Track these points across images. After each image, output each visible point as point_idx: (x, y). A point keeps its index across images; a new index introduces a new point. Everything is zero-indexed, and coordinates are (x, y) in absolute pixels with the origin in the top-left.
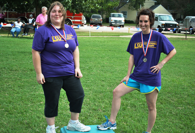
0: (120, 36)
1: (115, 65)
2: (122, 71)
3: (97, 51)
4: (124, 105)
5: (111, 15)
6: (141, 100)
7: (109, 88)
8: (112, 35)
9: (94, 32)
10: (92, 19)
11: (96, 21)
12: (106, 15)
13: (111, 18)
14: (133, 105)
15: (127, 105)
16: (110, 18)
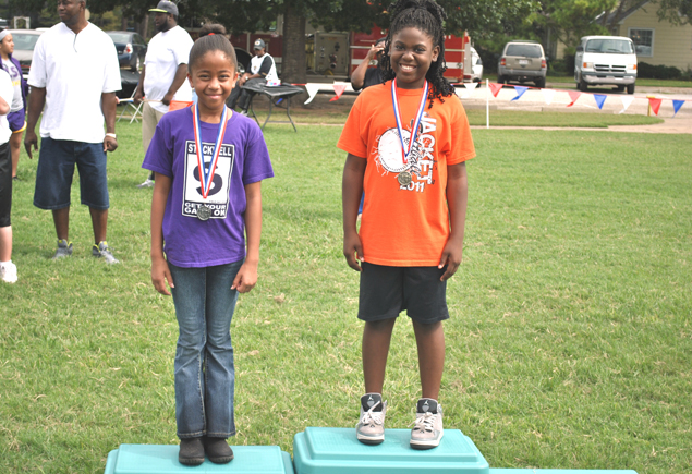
0: (611, 129)
1: (556, 234)
2: (578, 254)
3: (501, 180)
4: (551, 374)
5: (584, 46)
6: (619, 360)
7: (510, 313)
8: (577, 123)
9: (506, 111)
10: (504, 60)
11: (523, 66)
12: (567, 43)
13: (581, 57)
14: (587, 373)
15: (563, 376)
16: (578, 54)
